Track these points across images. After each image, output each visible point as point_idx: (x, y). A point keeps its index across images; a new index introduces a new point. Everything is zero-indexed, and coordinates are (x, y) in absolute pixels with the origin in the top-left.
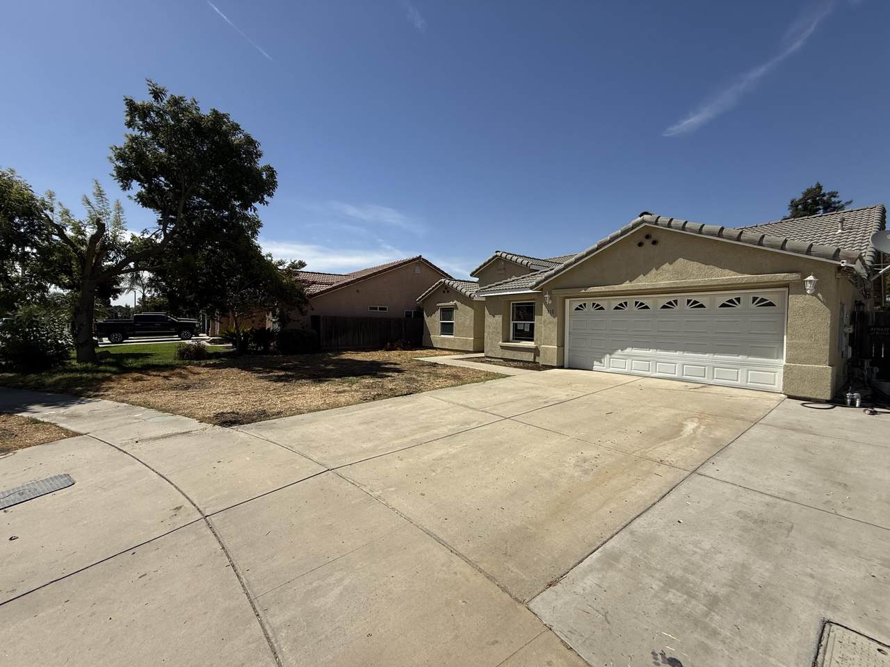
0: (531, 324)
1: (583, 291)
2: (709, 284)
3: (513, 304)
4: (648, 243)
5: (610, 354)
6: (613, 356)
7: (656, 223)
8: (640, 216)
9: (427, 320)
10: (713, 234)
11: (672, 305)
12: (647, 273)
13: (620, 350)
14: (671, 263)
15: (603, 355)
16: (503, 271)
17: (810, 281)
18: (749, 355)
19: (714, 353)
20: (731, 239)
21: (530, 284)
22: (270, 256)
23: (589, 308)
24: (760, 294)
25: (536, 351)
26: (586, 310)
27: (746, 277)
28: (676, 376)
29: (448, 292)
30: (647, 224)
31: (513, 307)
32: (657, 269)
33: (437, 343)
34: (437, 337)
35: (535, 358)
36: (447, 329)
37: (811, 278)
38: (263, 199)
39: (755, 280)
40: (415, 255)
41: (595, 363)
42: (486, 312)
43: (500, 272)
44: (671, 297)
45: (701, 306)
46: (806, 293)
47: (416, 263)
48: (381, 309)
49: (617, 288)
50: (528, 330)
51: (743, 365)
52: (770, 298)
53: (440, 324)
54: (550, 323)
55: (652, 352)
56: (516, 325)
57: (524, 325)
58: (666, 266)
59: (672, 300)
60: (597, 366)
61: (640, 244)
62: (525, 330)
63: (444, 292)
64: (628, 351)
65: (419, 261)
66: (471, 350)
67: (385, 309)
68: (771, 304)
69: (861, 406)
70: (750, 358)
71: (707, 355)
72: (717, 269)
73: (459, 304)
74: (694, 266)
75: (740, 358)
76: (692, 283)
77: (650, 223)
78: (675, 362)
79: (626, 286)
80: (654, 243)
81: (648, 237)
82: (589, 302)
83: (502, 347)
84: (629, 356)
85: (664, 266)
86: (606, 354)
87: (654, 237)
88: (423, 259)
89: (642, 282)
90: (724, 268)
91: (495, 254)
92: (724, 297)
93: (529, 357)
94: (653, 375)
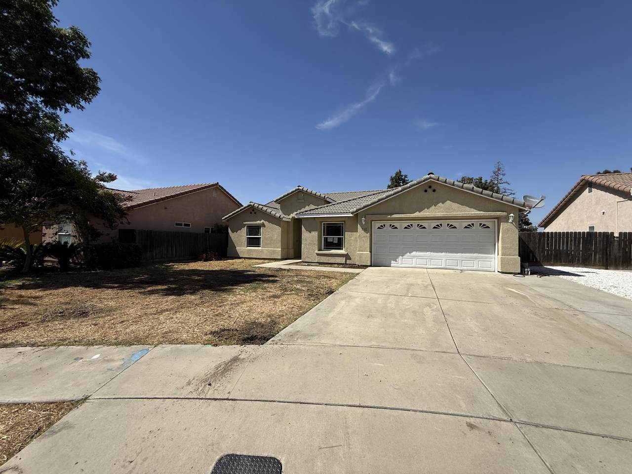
0: (338, 238)
1: (389, 217)
2: (465, 215)
3: (324, 224)
4: (429, 190)
5: (402, 256)
6: (404, 257)
7: (438, 180)
8: (428, 175)
9: (233, 235)
10: (469, 190)
11: (439, 226)
12: (429, 208)
13: (408, 253)
14: (443, 203)
15: (398, 257)
16: (303, 201)
17: (512, 216)
18: (479, 253)
19: (462, 253)
20: (478, 193)
21: (351, 211)
22: (84, 164)
23: (388, 228)
24: (483, 222)
25: (347, 257)
26: (385, 228)
27: (482, 213)
28: (442, 266)
29: (255, 213)
30: (432, 180)
31: (324, 226)
32: (435, 206)
33: (244, 254)
34: (243, 248)
35: (346, 261)
36: (254, 242)
37: (512, 215)
38: (78, 102)
39: (487, 215)
40: (212, 182)
41: (392, 262)
42: (303, 229)
43: (301, 201)
44: (439, 222)
45: (455, 227)
46: (508, 222)
47: (214, 189)
48: (185, 225)
49: (412, 215)
50: (337, 242)
51: (476, 258)
52: (488, 224)
53: (246, 239)
54: (364, 237)
55: (428, 253)
56: (326, 239)
57: (334, 239)
58: (440, 204)
59: (439, 224)
60: (393, 263)
61: (426, 191)
62: (334, 242)
63: (251, 213)
64: (414, 253)
65: (217, 187)
66: (279, 257)
67: (189, 225)
68: (488, 227)
69: (531, 274)
70: (480, 255)
71: (459, 254)
72: (467, 208)
73: (266, 223)
74: (455, 205)
75: (475, 255)
76: (455, 214)
77: (434, 179)
78: (443, 259)
79: (417, 214)
80: (434, 191)
81: (430, 187)
82: (387, 223)
83: (318, 254)
84: (414, 256)
85: (439, 205)
86: (399, 256)
87: (433, 187)
88: (220, 186)
89: (426, 213)
90: (471, 208)
91: (298, 188)
92: (466, 223)
93: (342, 260)
94: (429, 267)
